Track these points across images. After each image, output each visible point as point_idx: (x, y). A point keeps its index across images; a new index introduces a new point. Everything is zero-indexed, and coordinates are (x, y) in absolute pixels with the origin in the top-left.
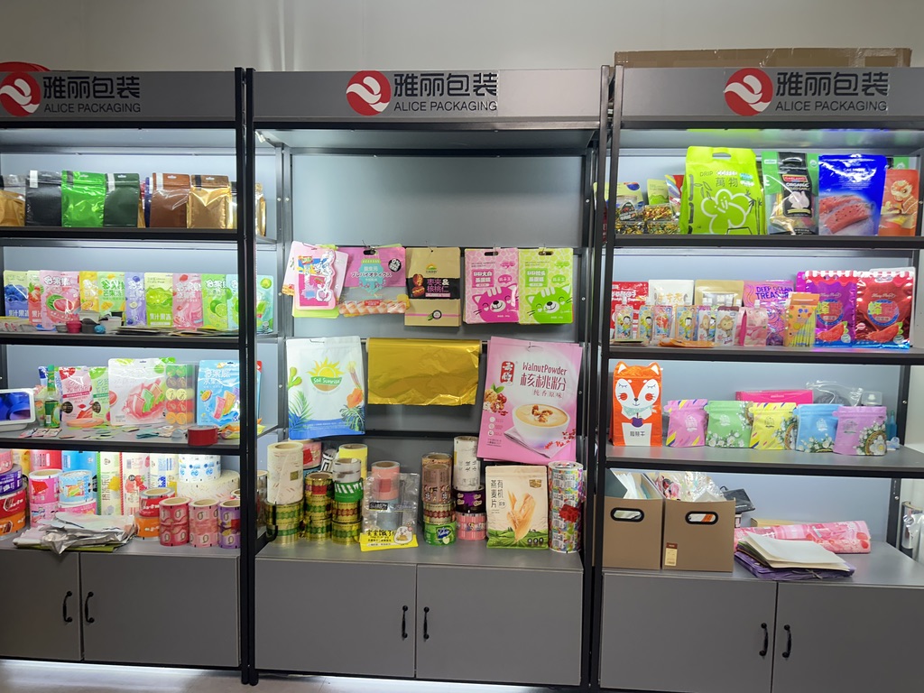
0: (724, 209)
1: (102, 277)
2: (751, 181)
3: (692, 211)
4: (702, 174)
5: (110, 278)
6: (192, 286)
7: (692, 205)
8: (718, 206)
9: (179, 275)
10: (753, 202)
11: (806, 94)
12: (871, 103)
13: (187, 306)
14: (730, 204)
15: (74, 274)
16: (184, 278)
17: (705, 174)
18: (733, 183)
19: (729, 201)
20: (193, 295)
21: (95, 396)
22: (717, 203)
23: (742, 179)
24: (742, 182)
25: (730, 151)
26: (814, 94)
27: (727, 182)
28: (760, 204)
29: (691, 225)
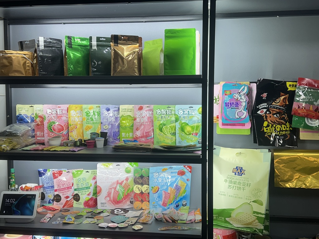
1: (85, 109)
5: (90, 109)
6: (145, 113)
9: (138, 106)
13: (142, 127)
15: (65, 107)
16: (141, 109)
20: (146, 119)
21: (75, 190)
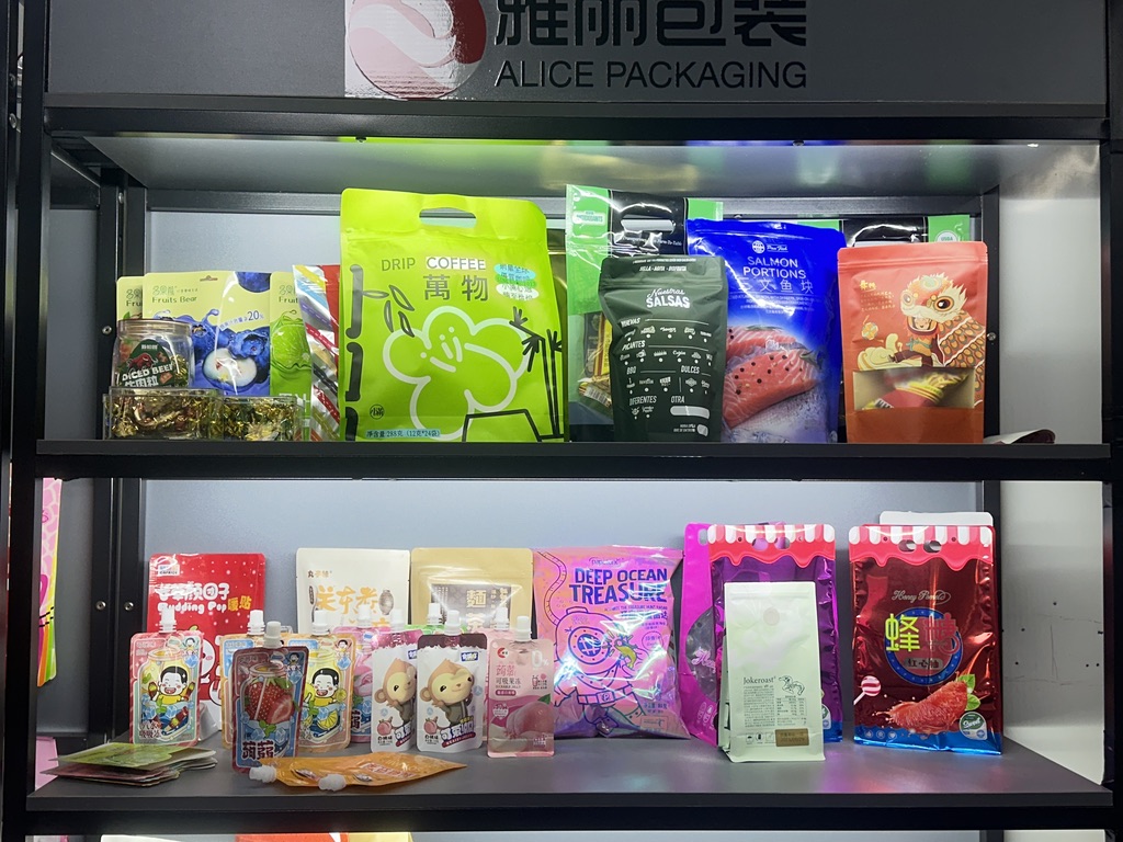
0: (453, 362)
2: (530, 284)
3: (357, 367)
4: (387, 266)
7: (356, 350)
8: (430, 353)
10: (534, 343)
11: (579, 42)
12: (761, 66)
14: (469, 346)
17: (394, 264)
18: (472, 291)
19: (465, 336)
22: (428, 346)
23: (503, 279)
24: (500, 289)
25: (471, 203)
26: (601, 41)
27: (456, 289)
28: (554, 346)
29: (351, 404)
